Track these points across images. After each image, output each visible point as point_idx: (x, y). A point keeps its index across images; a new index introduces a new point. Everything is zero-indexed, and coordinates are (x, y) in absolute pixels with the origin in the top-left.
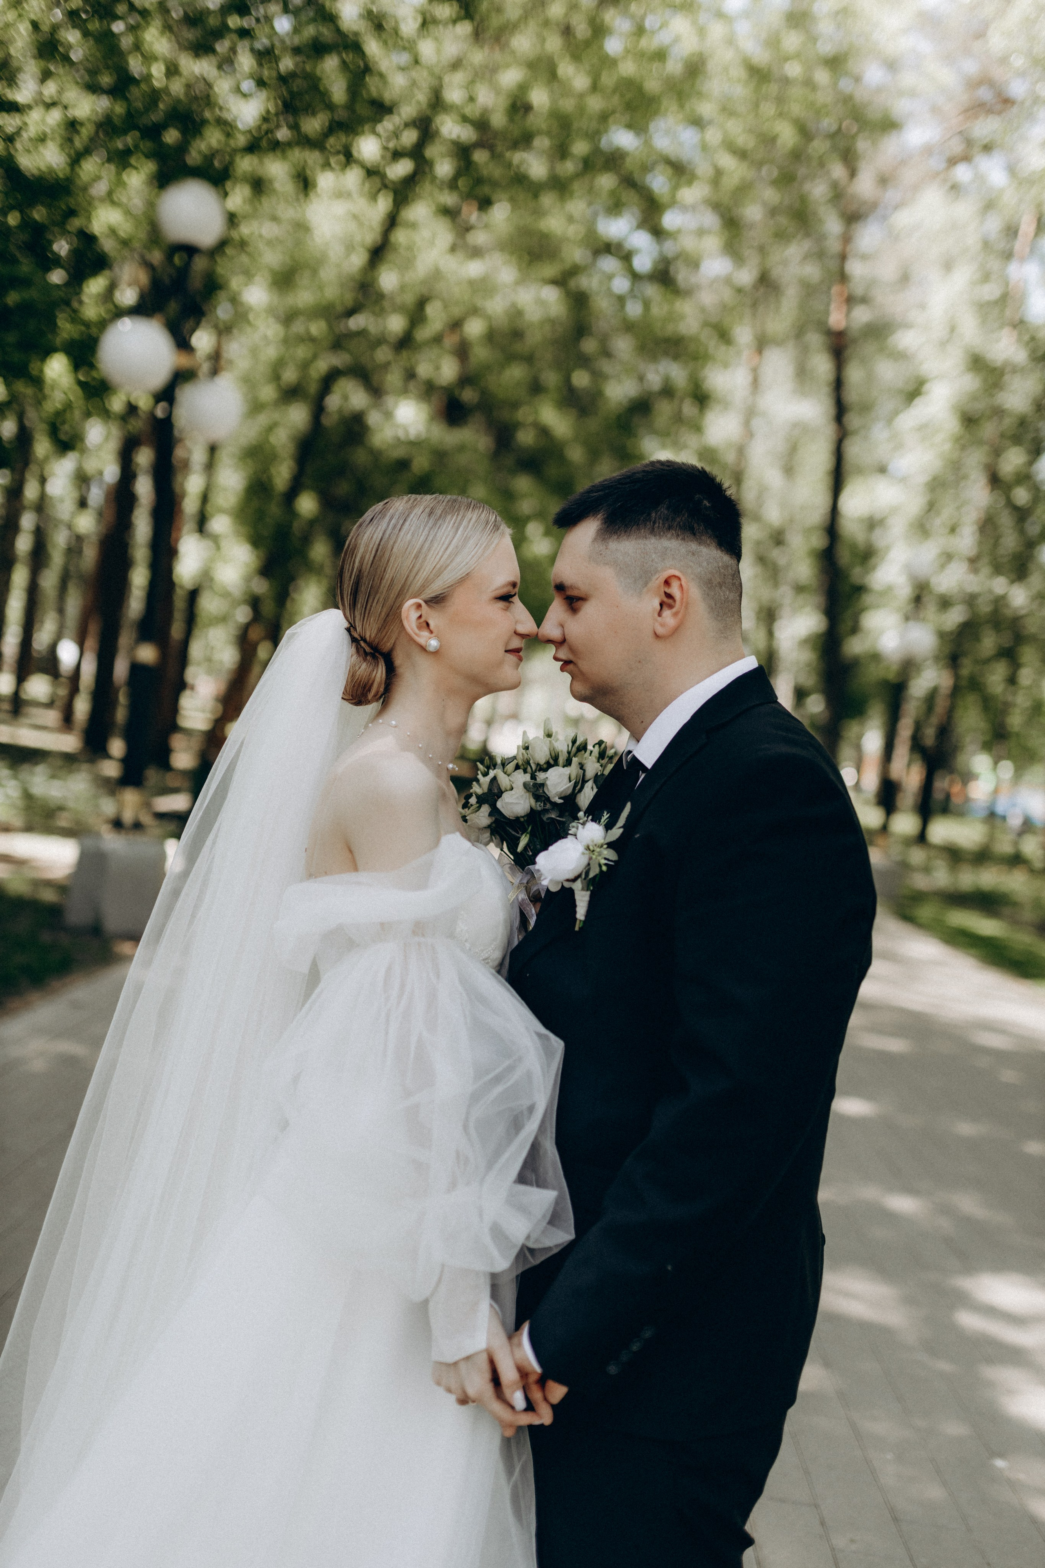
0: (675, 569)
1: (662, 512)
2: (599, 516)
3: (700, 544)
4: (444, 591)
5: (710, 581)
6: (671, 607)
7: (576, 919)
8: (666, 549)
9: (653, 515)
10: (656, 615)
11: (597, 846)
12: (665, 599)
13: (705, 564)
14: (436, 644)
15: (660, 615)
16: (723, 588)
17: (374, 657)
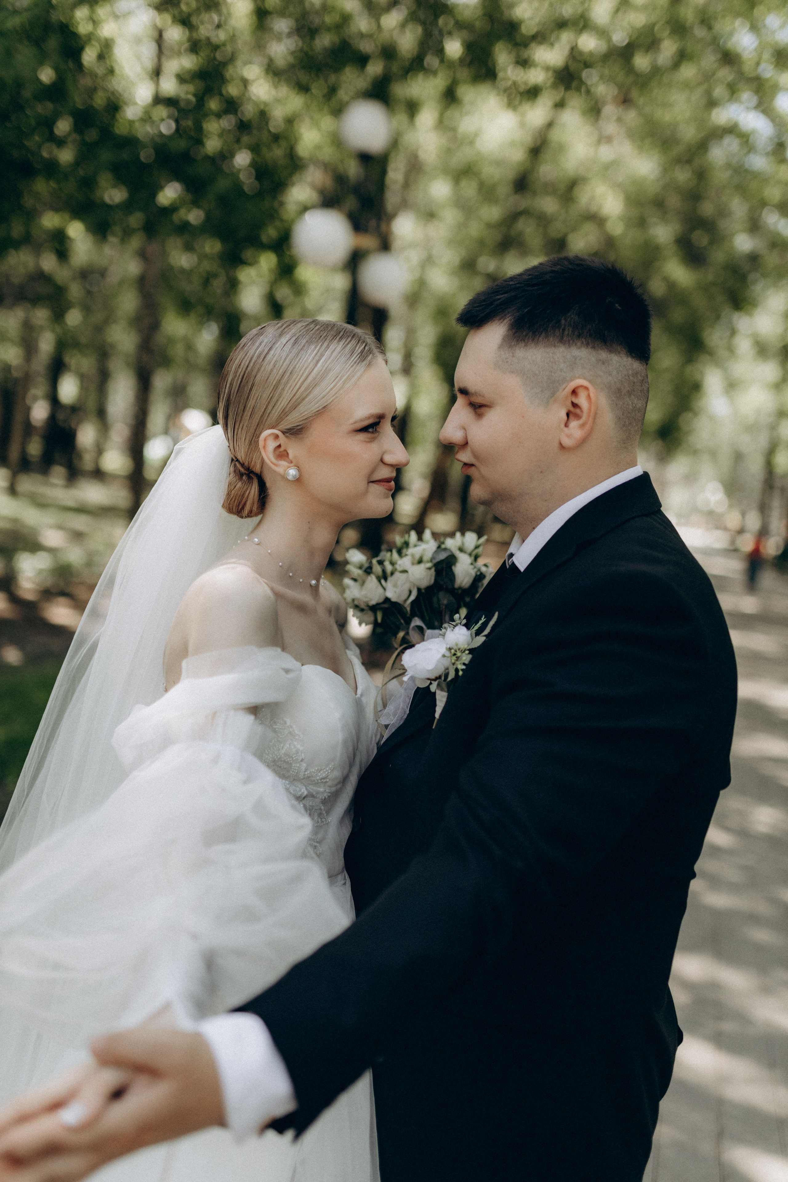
0: (585, 379)
1: (572, 318)
2: (505, 321)
3: (611, 352)
4: (301, 423)
5: (619, 390)
6: (578, 417)
7: (435, 718)
8: (575, 358)
9: (563, 322)
10: (563, 426)
11: (461, 650)
12: (572, 409)
13: (615, 373)
14: (294, 473)
15: (566, 425)
16: (632, 396)
17: (250, 478)
